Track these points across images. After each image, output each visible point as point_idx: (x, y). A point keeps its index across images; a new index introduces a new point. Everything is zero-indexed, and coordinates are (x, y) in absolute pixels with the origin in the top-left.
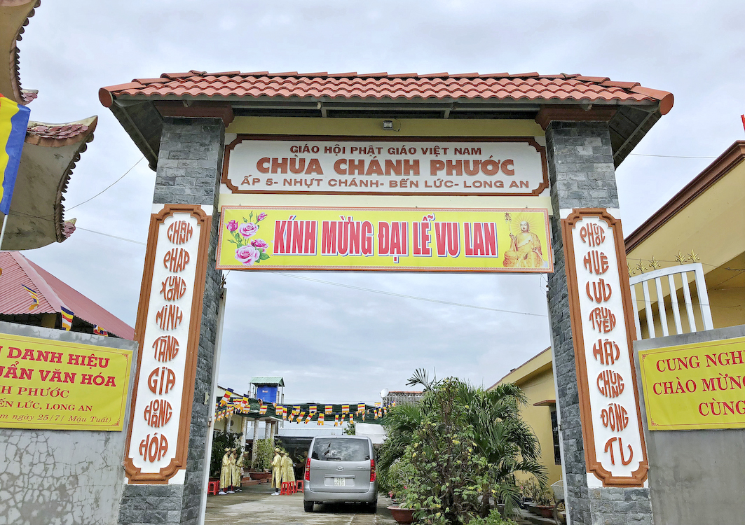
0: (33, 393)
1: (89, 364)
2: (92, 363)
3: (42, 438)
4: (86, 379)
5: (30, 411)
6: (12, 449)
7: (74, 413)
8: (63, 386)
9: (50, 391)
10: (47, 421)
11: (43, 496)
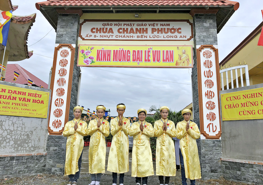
0: (17, 105)
1: (35, 96)
2: (36, 96)
3: (20, 119)
4: (34, 101)
5: (16, 110)
6: (11, 122)
7: (31, 112)
8: (26, 103)
9: (22, 104)
10: (22, 114)
11: (22, 137)
